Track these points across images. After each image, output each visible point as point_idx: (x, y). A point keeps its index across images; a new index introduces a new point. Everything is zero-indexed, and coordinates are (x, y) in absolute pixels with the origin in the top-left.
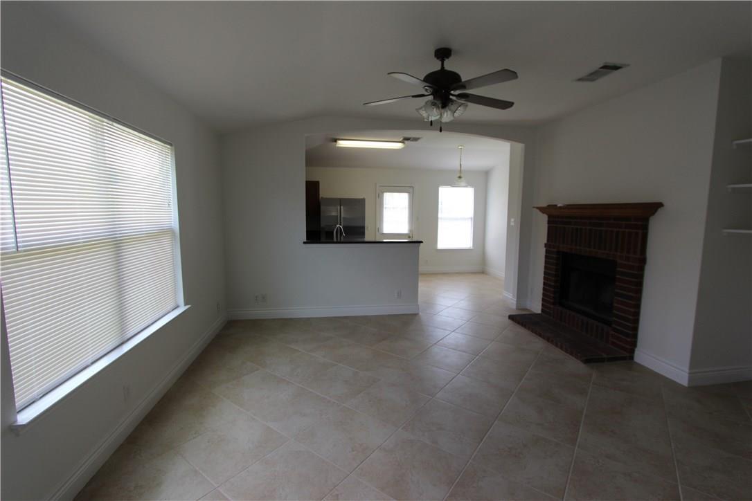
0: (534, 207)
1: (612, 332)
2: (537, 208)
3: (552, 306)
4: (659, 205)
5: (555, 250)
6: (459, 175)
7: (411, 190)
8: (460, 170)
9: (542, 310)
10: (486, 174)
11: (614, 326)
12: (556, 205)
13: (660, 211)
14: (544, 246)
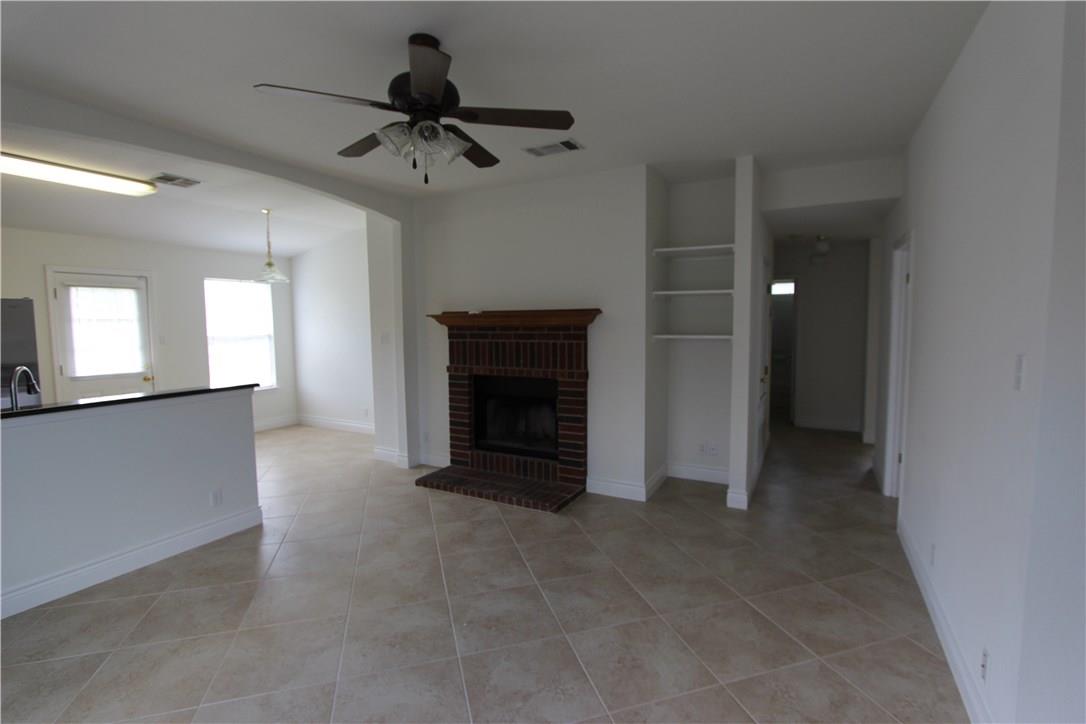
0: (428, 316)
1: (559, 466)
2: (433, 316)
3: (469, 452)
4: (597, 312)
5: (466, 374)
6: (267, 261)
7: (142, 283)
8: (269, 252)
9: (452, 461)
10: (290, 263)
11: (561, 458)
12: (467, 313)
13: (598, 320)
14: (446, 369)
